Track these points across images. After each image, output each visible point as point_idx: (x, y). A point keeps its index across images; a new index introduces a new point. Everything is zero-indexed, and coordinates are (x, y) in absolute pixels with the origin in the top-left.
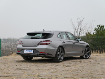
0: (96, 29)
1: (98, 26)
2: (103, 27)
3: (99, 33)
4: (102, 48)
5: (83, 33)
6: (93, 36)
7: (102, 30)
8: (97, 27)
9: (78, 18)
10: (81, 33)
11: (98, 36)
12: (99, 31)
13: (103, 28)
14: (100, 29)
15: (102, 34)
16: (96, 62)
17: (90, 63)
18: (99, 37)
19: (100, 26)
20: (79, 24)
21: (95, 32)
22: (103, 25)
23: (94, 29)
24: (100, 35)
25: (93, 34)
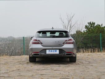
0: (86, 27)
1: (88, 23)
2: (94, 24)
3: (90, 30)
4: (93, 46)
5: (73, 30)
6: (83, 34)
7: (93, 28)
8: (88, 25)
9: (68, 14)
10: (71, 30)
11: (89, 33)
12: (89, 29)
13: (94, 26)
14: (91, 26)
15: (93, 32)
16: (89, 63)
17: (83, 65)
18: (90, 35)
19: (90, 23)
20: (69, 21)
21: (86, 29)
22: (94, 22)
24: (91, 33)
25: (84, 31)
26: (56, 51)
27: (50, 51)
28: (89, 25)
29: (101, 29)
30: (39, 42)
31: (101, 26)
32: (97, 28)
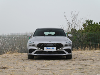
9: (72, 12)
22: (91, 20)
28: (87, 23)
31: (99, 24)
32: (96, 26)
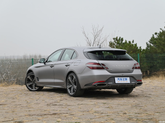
0: (111, 44)
1: (114, 39)
2: (122, 40)
8: (113, 41)
9: (94, 27)
19: (117, 38)
22: (121, 37)
23: (108, 44)
26: (126, 79)
27: (119, 79)
28: (115, 42)
29: (133, 48)
30: (104, 67)
31: (132, 43)
32: (128, 46)
